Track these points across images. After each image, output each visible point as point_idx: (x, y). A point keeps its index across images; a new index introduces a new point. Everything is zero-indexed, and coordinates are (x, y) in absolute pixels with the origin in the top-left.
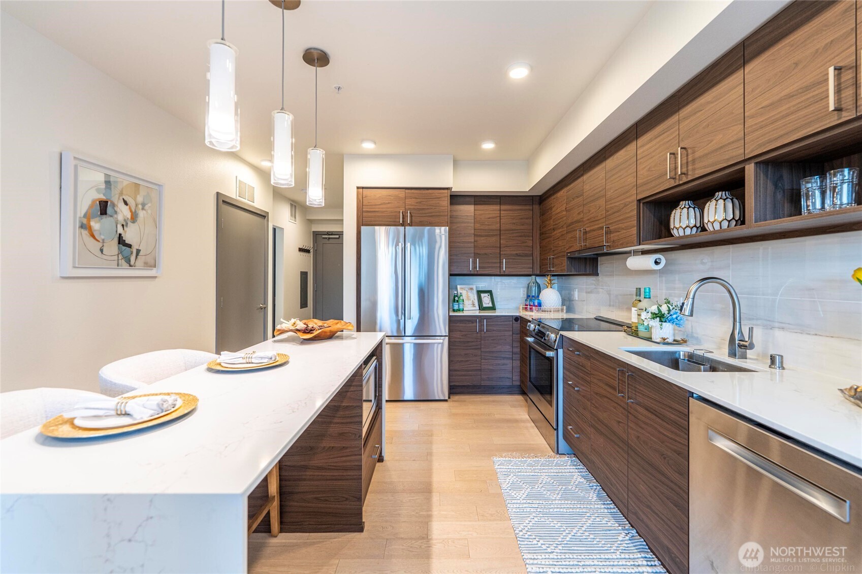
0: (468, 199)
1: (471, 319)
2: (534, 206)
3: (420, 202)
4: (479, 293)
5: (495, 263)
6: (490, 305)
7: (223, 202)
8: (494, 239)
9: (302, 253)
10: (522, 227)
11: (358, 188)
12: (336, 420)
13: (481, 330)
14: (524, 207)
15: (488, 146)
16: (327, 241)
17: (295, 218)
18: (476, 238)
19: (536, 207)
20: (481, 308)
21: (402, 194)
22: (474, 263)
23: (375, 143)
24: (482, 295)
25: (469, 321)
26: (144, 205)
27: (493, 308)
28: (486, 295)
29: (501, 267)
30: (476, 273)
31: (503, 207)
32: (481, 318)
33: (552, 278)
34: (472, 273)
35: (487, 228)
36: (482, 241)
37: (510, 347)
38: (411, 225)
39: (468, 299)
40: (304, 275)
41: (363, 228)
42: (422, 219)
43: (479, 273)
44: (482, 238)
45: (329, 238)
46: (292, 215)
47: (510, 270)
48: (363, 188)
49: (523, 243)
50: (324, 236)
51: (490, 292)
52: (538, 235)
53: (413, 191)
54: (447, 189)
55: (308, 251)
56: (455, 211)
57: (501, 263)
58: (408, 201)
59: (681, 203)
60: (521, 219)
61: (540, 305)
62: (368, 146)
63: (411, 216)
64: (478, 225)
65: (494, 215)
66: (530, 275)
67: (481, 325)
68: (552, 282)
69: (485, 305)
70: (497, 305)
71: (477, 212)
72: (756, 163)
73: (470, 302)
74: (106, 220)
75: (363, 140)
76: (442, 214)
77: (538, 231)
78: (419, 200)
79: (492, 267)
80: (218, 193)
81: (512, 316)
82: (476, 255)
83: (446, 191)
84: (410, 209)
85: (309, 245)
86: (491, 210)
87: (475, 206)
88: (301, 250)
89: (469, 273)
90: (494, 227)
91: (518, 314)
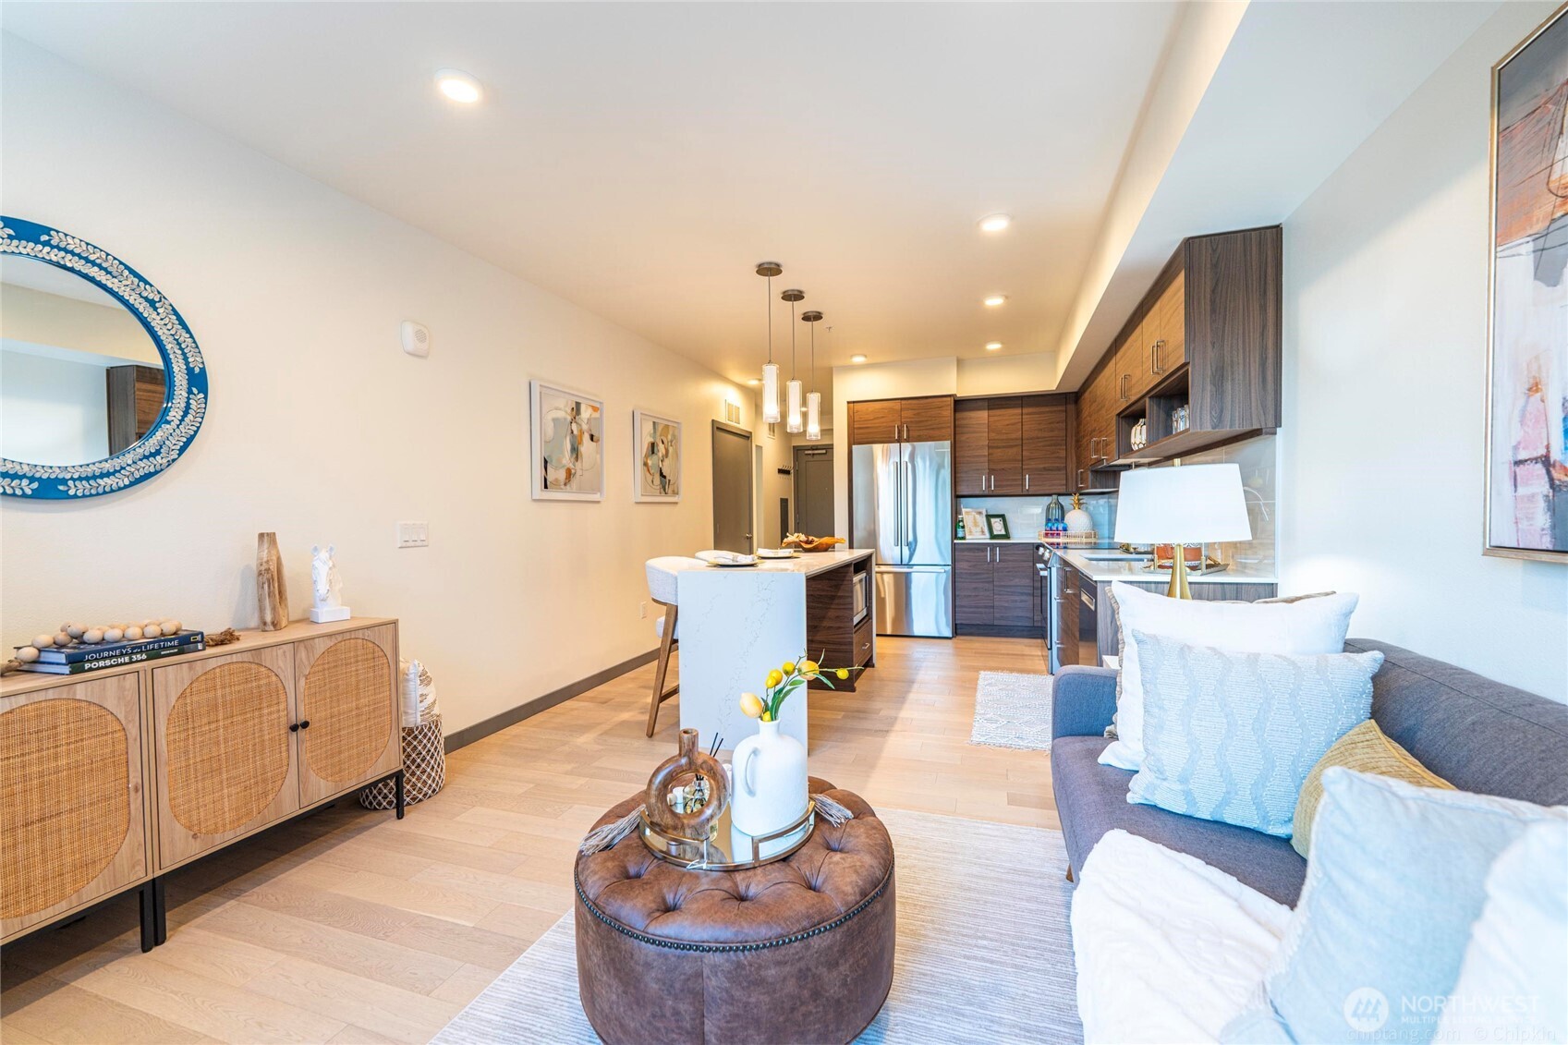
0: (980, 403)
1: (980, 548)
2: (1069, 406)
3: (918, 414)
4: (989, 517)
5: (1015, 480)
6: (1003, 532)
7: (718, 428)
8: (1015, 450)
9: (782, 476)
10: (1051, 434)
11: (848, 403)
12: (833, 607)
13: (993, 560)
14: (1055, 409)
15: (994, 347)
16: (810, 458)
17: (774, 432)
18: (991, 451)
19: (1071, 407)
20: (993, 536)
21: (897, 405)
22: (989, 481)
23: (866, 356)
24: (993, 520)
25: (978, 549)
26: (671, 442)
27: (1007, 536)
28: (998, 520)
29: (1023, 485)
30: (991, 493)
31: (1025, 410)
32: (993, 546)
33: (1081, 497)
34: (986, 493)
35: (1005, 437)
36: (998, 453)
37: (1028, 581)
38: (907, 440)
39: (976, 524)
40: (784, 502)
41: (854, 447)
42: (921, 433)
43: (995, 493)
44: (999, 450)
45: (814, 454)
46: (770, 430)
47: (1035, 488)
48: (854, 402)
49: (1053, 453)
50: (806, 452)
51: (1002, 517)
52: (1074, 443)
53: (910, 401)
54: (950, 396)
55: (787, 472)
56: (963, 419)
57: (1023, 479)
58: (904, 414)
59: (1141, 420)
60: (1052, 423)
61: (1065, 529)
62: (859, 360)
63: (908, 431)
64: (993, 434)
65: (1013, 421)
66: (1050, 495)
67: (993, 554)
68: (1081, 501)
69: (995, 533)
70: (1013, 532)
71: (991, 419)
72: (1150, 398)
73: (979, 529)
74: (655, 457)
75: (852, 356)
76: (943, 425)
77: (1074, 438)
78: (916, 412)
79: (1011, 485)
80: (713, 420)
81: (1033, 544)
82: (991, 471)
83: (949, 399)
84: (906, 422)
85: (790, 465)
86: (1012, 414)
87: (992, 412)
88: (781, 471)
89: (981, 493)
90: (1014, 436)
91: (1039, 542)
